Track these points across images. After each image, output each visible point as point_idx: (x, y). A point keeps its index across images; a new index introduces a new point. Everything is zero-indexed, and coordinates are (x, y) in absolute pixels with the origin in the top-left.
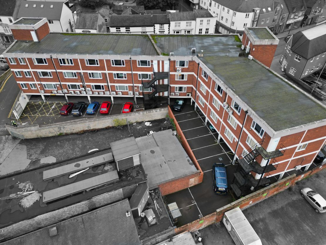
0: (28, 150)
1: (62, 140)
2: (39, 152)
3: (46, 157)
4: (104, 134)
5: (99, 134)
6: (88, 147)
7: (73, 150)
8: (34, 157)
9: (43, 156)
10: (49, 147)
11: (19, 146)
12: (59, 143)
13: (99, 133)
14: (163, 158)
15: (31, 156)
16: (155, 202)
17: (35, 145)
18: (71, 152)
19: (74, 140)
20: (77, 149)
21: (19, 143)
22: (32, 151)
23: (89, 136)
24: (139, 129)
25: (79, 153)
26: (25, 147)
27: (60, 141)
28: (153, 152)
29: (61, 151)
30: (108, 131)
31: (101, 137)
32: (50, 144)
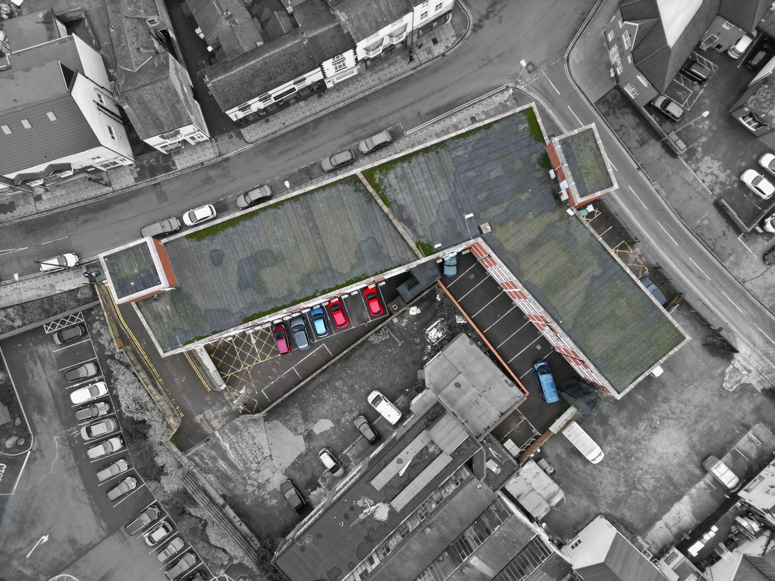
0: (285, 423)
1: (314, 390)
2: (300, 421)
3: (316, 423)
4: (363, 356)
5: (357, 359)
6: (357, 386)
7: (340, 398)
8: (301, 429)
9: (311, 424)
10: (306, 407)
11: (269, 425)
12: (313, 396)
13: (353, 356)
14: (474, 389)
15: (296, 430)
16: (490, 449)
17: (286, 413)
18: (340, 403)
19: (329, 382)
20: (344, 395)
21: (265, 421)
22: (292, 423)
23: (345, 367)
24: (406, 326)
25: (351, 401)
26: (276, 422)
27: (313, 393)
28: (458, 385)
29: (327, 407)
30: (365, 347)
31: (362, 362)
32: (305, 402)
